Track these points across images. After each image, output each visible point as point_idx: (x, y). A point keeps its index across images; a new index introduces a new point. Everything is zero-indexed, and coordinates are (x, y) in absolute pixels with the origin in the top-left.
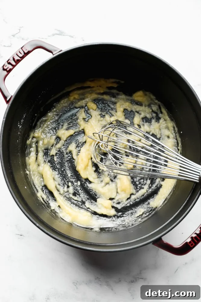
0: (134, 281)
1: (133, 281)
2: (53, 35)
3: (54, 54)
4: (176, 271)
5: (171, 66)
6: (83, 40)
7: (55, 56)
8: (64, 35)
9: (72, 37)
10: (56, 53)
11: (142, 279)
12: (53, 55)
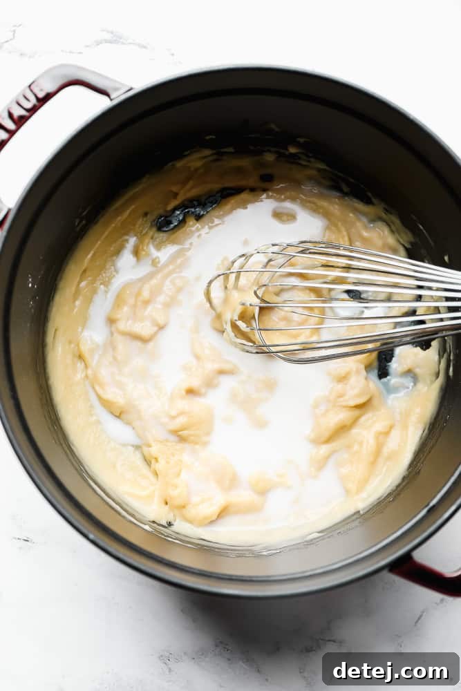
0: (314, 649)
1: (312, 648)
2: (98, 43)
3: (112, 97)
4: (419, 619)
5: (411, 117)
6: (173, 55)
7: (115, 102)
8: (123, 43)
9: (145, 47)
10: (119, 96)
11: (334, 641)
12: (111, 100)
